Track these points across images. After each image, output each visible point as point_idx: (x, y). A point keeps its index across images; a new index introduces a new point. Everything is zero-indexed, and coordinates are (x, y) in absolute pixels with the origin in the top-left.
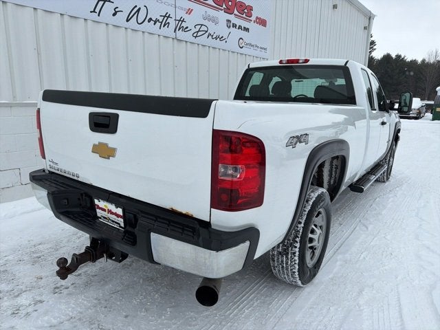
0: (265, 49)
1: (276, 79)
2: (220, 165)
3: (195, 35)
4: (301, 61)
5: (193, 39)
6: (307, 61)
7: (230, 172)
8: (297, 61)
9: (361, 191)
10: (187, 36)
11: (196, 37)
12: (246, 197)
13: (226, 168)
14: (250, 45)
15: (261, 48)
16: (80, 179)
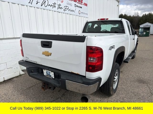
0: (87, 14)
1: (96, 25)
2: (89, 57)
3: (64, 10)
4: (105, 19)
5: (64, 12)
6: (107, 19)
7: (92, 59)
8: (104, 19)
9: (127, 62)
10: (62, 10)
11: (65, 11)
12: (97, 68)
13: (90, 58)
14: (82, 13)
15: (86, 14)
16: (37, 63)
